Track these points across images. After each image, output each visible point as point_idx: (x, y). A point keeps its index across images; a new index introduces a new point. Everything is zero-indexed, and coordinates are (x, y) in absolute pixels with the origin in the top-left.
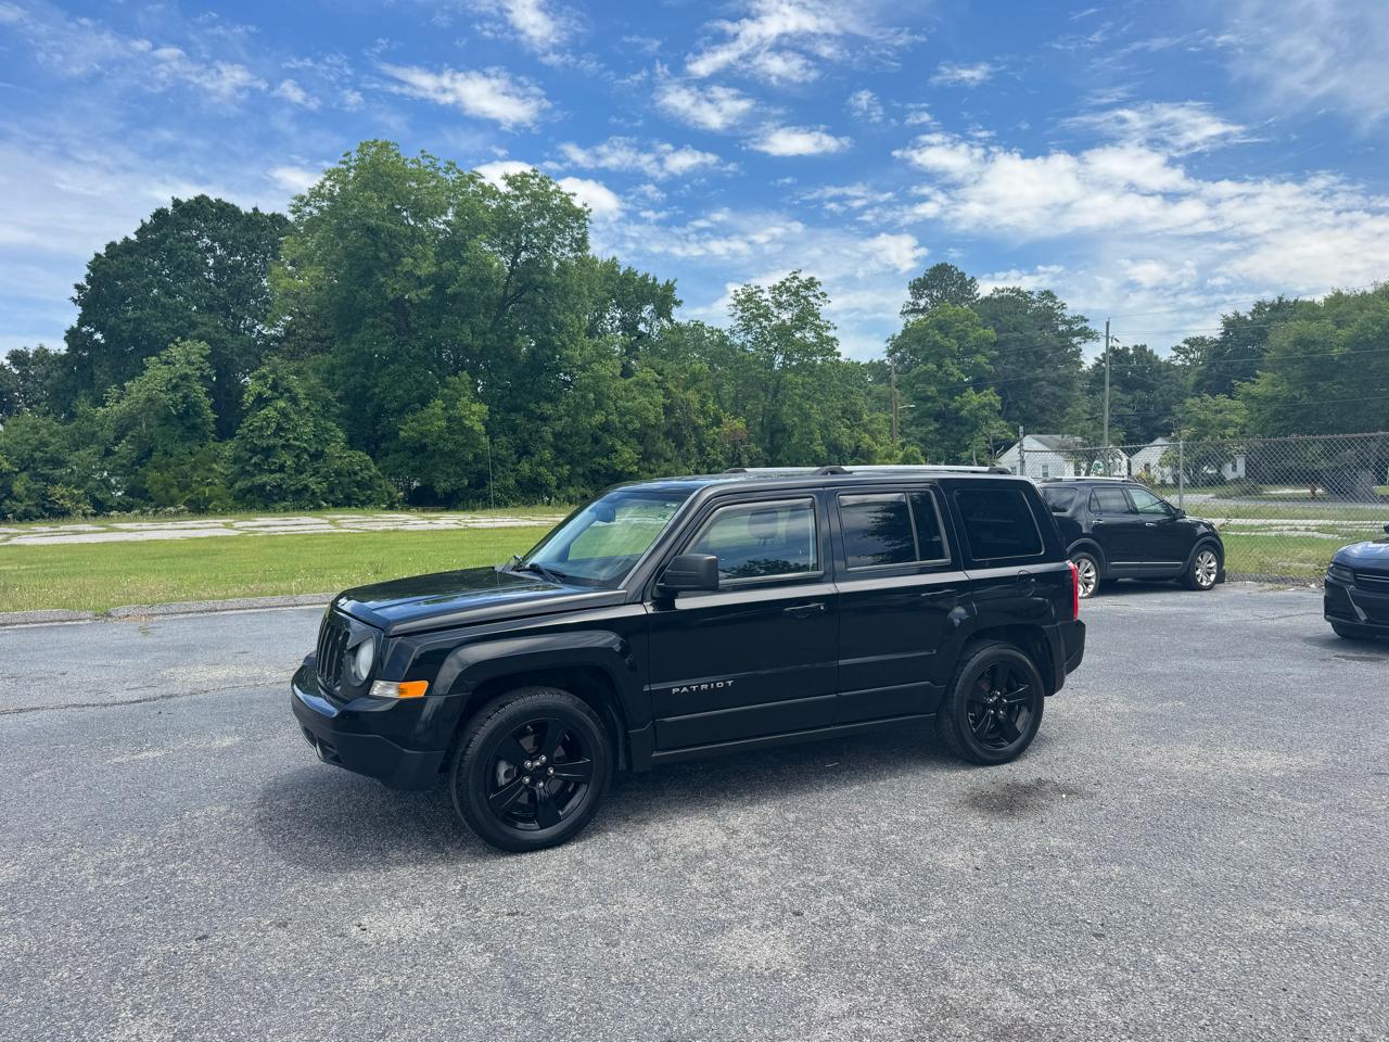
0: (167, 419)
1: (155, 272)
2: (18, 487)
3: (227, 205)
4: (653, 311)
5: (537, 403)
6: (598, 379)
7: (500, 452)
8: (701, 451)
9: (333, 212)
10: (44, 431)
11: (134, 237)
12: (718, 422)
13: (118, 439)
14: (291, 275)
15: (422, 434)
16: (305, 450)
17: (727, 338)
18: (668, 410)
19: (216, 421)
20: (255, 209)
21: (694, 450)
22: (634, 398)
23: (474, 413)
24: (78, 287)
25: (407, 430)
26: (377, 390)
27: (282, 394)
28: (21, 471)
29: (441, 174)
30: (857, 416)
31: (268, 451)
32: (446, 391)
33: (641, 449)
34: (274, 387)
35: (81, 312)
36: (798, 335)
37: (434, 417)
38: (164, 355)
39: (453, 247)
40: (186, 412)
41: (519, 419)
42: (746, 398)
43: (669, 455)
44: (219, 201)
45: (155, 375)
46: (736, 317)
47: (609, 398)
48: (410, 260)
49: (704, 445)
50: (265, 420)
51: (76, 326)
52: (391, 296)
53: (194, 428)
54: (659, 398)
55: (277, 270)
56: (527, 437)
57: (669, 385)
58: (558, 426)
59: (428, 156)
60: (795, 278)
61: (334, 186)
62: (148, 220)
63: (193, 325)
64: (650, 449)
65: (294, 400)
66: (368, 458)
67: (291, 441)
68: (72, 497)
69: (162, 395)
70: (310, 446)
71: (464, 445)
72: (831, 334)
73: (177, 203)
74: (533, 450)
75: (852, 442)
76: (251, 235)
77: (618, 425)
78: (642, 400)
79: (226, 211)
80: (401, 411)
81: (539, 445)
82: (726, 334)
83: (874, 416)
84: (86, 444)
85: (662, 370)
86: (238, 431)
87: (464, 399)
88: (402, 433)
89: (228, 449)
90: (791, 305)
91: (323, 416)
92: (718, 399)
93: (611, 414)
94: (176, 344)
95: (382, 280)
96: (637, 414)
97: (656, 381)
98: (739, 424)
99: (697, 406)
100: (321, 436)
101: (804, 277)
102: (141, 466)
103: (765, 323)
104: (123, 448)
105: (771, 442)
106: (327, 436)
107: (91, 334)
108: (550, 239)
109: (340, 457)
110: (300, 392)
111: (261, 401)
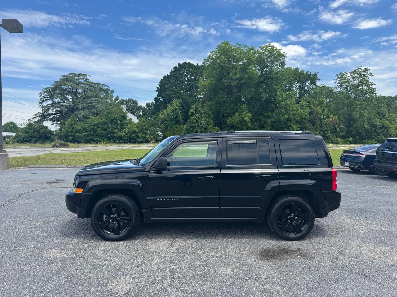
0: (172, 119)
1: (173, 83)
2: (140, 136)
3: (191, 64)
4: (310, 83)
5: (267, 113)
6: (286, 105)
7: (255, 127)
8: (321, 126)
9: (213, 63)
10: (145, 122)
11: (169, 74)
12: (328, 117)
13: (161, 124)
14: (204, 81)
15: (233, 122)
16: (203, 127)
17: (334, 90)
18: (310, 114)
19: (183, 120)
20: (197, 64)
21: (319, 126)
22: (299, 110)
23: (247, 116)
24: (157, 87)
25: (229, 121)
26: (222, 111)
27: (198, 112)
28: (140, 132)
29: (242, 49)
30: (384, 114)
31: (194, 127)
32: (240, 110)
33: (300, 126)
34: (196, 111)
35: (157, 93)
36: (360, 88)
37: (236, 118)
38: (171, 103)
39: (244, 69)
40: (176, 117)
41: (261, 117)
42: (339, 109)
43: (310, 128)
44: (189, 63)
45: (170, 108)
46: (337, 83)
47: (290, 110)
48: (232, 74)
49: (323, 125)
50: (193, 119)
51: (156, 97)
52: (226, 85)
53: (177, 121)
54: (307, 110)
55: (201, 80)
56: (263, 123)
57: (312, 106)
58: (273, 119)
59: (239, 44)
60: (359, 69)
61: (213, 56)
62: (172, 69)
63: (181, 95)
64: (303, 126)
65: (201, 114)
66: (218, 129)
67: (199, 125)
68: (150, 138)
69: (170, 113)
70: (204, 126)
71: (244, 125)
72: (373, 86)
73: (179, 64)
74: (265, 126)
75: (381, 124)
76: (196, 71)
77: (293, 119)
78: (301, 111)
79: (190, 65)
80: (228, 116)
81: (267, 125)
82: (333, 88)
83: (391, 114)
84: (154, 126)
85: (309, 101)
86: (187, 122)
87: (244, 112)
88: (227, 122)
89: (185, 127)
90: (358, 78)
91: (208, 118)
92: (329, 110)
93: (291, 115)
94: (174, 100)
95: (224, 80)
96: (299, 115)
97: (306, 105)
98: (336, 118)
99: (321, 112)
100: (207, 123)
101: (363, 68)
102: (166, 130)
103: (348, 84)
104: (162, 126)
105: (349, 124)
106: (208, 123)
107: (160, 99)
108: (273, 64)
109: (211, 129)
110: (202, 112)
111: (193, 114)
